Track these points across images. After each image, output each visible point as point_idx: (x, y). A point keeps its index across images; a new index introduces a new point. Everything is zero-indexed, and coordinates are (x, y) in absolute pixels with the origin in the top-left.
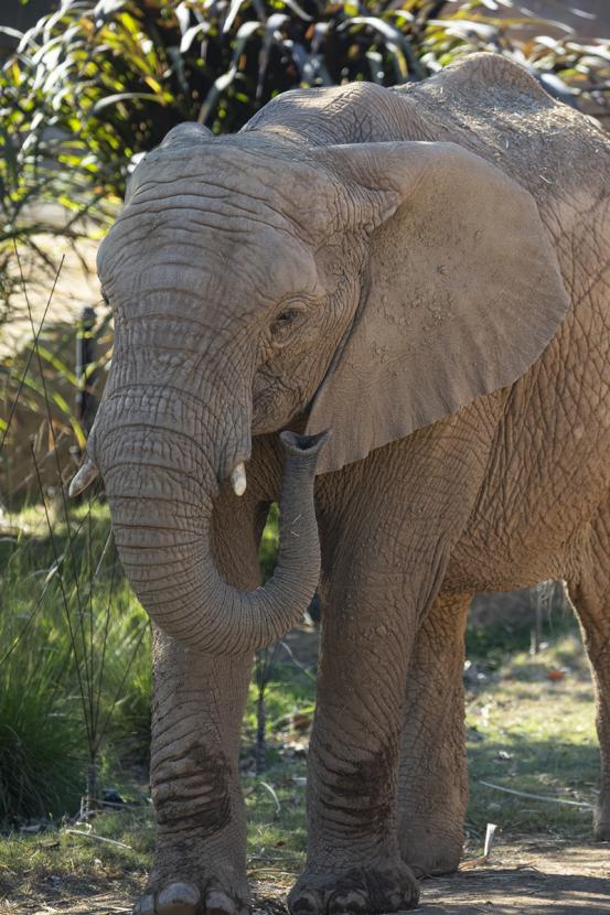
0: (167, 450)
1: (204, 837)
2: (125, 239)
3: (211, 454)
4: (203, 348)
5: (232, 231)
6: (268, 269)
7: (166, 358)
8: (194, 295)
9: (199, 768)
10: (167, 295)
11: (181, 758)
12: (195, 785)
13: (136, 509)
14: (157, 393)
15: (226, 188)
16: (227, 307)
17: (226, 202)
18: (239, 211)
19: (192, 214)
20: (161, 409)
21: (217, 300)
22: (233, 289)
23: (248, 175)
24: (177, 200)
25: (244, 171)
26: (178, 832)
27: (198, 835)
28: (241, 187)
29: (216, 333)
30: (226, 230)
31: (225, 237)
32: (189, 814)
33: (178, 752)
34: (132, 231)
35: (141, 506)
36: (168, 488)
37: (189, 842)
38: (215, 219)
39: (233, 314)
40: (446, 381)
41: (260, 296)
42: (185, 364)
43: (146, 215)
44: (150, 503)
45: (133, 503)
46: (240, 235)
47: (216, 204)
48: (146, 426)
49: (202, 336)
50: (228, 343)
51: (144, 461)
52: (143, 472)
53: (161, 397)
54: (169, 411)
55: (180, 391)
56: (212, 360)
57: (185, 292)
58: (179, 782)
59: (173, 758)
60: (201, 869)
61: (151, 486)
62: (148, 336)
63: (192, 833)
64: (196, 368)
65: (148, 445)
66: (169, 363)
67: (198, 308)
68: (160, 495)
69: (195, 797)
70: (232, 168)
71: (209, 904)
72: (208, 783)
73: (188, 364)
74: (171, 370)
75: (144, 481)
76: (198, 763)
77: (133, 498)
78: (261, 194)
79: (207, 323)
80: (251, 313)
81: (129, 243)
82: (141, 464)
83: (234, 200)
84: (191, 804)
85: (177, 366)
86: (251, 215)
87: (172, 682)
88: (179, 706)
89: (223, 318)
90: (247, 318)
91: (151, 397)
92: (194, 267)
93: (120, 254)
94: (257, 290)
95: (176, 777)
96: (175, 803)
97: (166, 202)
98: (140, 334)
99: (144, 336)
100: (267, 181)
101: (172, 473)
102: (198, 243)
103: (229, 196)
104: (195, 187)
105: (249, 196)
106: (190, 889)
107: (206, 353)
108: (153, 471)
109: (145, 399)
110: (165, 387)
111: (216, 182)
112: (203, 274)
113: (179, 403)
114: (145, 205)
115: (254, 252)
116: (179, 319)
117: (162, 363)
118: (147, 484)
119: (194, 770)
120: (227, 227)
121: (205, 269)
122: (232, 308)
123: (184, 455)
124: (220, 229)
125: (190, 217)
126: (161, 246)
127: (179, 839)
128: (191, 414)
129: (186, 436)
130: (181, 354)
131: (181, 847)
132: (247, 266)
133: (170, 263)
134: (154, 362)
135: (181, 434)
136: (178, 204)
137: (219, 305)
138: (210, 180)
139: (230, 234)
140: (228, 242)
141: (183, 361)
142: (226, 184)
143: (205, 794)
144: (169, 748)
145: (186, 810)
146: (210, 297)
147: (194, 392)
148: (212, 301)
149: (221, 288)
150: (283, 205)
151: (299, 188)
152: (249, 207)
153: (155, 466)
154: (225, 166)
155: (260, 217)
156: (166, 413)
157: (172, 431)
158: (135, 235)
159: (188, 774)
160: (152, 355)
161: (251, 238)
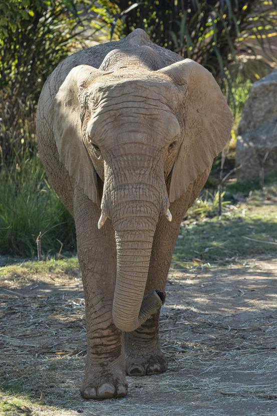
0: (146, 209)
1: (111, 361)
2: (104, 123)
3: (158, 208)
4: (151, 165)
5: (151, 115)
6: (167, 128)
7: (138, 171)
8: (143, 144)
9: (113, 334)
10: (133, 145)
11: (107, 329)
12: (111, 341)
13: (135, 235)
14: (138, 187)
15: (143, 97)
16: (156, 147)
17: (145, 103)
18: (151, 107)
19: (134, 110)
20: (141, 193)
21: (152, 145)
22: (157, 139)
23: (150, 91)
24: (125, 105)
25: (148, 89)
26: (101, 358)
27: (109, 361)
28: (149, 96)
29: (154, 158)
30: (148, 115)
31: (149, 118)
32: (108, 352)
33: (105, 327)
34: (107, 119)
35: (137, 233)
36: (147, 225)
37: (106, 363)
38: (144, 111)
39: (158, 149)
40: (205, 154)
41: (166, 140)
42: (146, 173)
43: (112, 112)
44: (141, 232)
45: (134, 233)
46: (154, 116)
47: (142, 105)
48: (136, 201)
49: (150, 160)
50: (158, 161)
51: (138, 215)
52: (137, 220)
53: (140, 188)
54: (144, 193)
55: (146, 184)
56: (154, 169)
57: (140, 143)
58: (105, 339)
59: (103, 329)
60: (112, 375)
61: (141, 225)
62: (128, 163)
63: (107, 360)
64: (150, 174)
65: (138, 209)
66: (140, 174)
67: (146, 149)
68: (145, 229)
69: (110, 345)
70: (143, 88)
71: (119, 392)
72: (115, 340)
73: (147, 173)
74: (141, 176)
75: (138, 223)
76: (112, 332)
77: (134, 230)
78: (157, 98)
79: (151, 155)
80: (164, 147)
81: (107, 124)
82: (136, 216)
83: (148, 102)
84: (109, 348)
85: (143, 174)
86: (156, 107)
87: (99, 297)
88: (104, 307)
89: (155, 151)
90: (163, 150)
91: (136, 188)
92: (140, 132)
93: (104, 129)
94: (165, 138)
95: (104, 337)
96: (103, 347)
97: (120, 106)
98: (124, 162)
99: (126, 163)
100: (157, 92)
101: (148, 219)
102: (139, 122)
103: (145, 100)
104: (131, 98)
105: (153, 99)
106: (111, 387)
107: (152, 167)
108: (141, 219)
109: (134, 190)
110: (140, 184)
111: (139, 95)
112: (145, 134)
113: (147, 189)
114: (110, 108)
115: (161, 122)
116: (140, 155)
117: (137, 174)
118: (140, 224)
119: (111, 334)
120: (148, 113)
121: (144, 132)
122: (158, 147)
123: (151, 210)
124: (146, 115)
125: (133, 111)
126: (123, 124)
127: (102, 362)
128: (151, 193)
129: (151, 202)
130: (144, 169)
131: (102, 365)
132: (160, 129)
133: (130, 131)
134: (134, 174)
135: (149, 202)
136: (126, 106)
137: (153, 146)
138: (136, 94)
139: (150, 116)
140: (150, 120)
141: (145, 172)
142: (143, 96)
143: (114, 344)
144: (101, 324)
145: (107, 350)
146: (149, 144)
147: (151, 184)
148: (150, 145)
149: (152, 139)
150: (165, 101)
151: (167, 92)
152: (155, 104)
153: (142, 217)
154: (140, 88)
155: (160, 108)
156: (143, 195)
157: (146, 201)
158: (109, 120)
159: (108, 336)
160: (132, 171)
161: (159, 117)
